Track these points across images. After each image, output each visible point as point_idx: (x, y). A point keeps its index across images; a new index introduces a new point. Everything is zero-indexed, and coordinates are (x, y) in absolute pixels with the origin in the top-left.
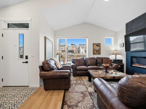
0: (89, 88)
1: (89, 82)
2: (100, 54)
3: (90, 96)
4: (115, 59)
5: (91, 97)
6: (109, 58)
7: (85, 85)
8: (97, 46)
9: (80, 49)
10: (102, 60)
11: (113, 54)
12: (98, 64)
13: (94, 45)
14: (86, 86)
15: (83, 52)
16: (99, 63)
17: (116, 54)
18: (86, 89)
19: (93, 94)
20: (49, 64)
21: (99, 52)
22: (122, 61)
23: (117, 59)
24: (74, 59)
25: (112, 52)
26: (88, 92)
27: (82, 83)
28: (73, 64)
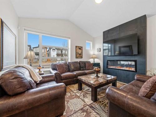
0: (85, 99)
1: (80, 92)
2: (82, 58)
3: (93, 110)
4: (93, 62)
5: (95, 112)
6: (90, 62)
7: (79, 97)
8: (80, 49)
9: (50, 52)
10: (85, 63)
11: (92, 58)
12: (81, 69)
13: (77, 48)
14: (81, 97)
15: (54, 56)
16: (82, 67)
17: (94, 58)
18: (83, 103)
19: (94, 107)
20: (22, 78)
21: (81, 55)
22: (99, 64)
23: (95, 62)
24: (55, 65)
25: (91, 56)
26: (88, 105)
27: (74, 96)
28: (56, 72)
